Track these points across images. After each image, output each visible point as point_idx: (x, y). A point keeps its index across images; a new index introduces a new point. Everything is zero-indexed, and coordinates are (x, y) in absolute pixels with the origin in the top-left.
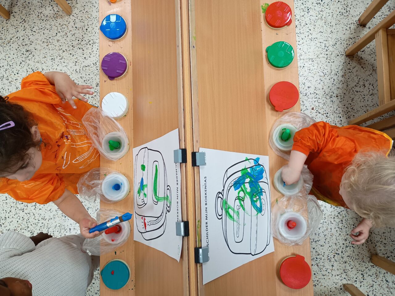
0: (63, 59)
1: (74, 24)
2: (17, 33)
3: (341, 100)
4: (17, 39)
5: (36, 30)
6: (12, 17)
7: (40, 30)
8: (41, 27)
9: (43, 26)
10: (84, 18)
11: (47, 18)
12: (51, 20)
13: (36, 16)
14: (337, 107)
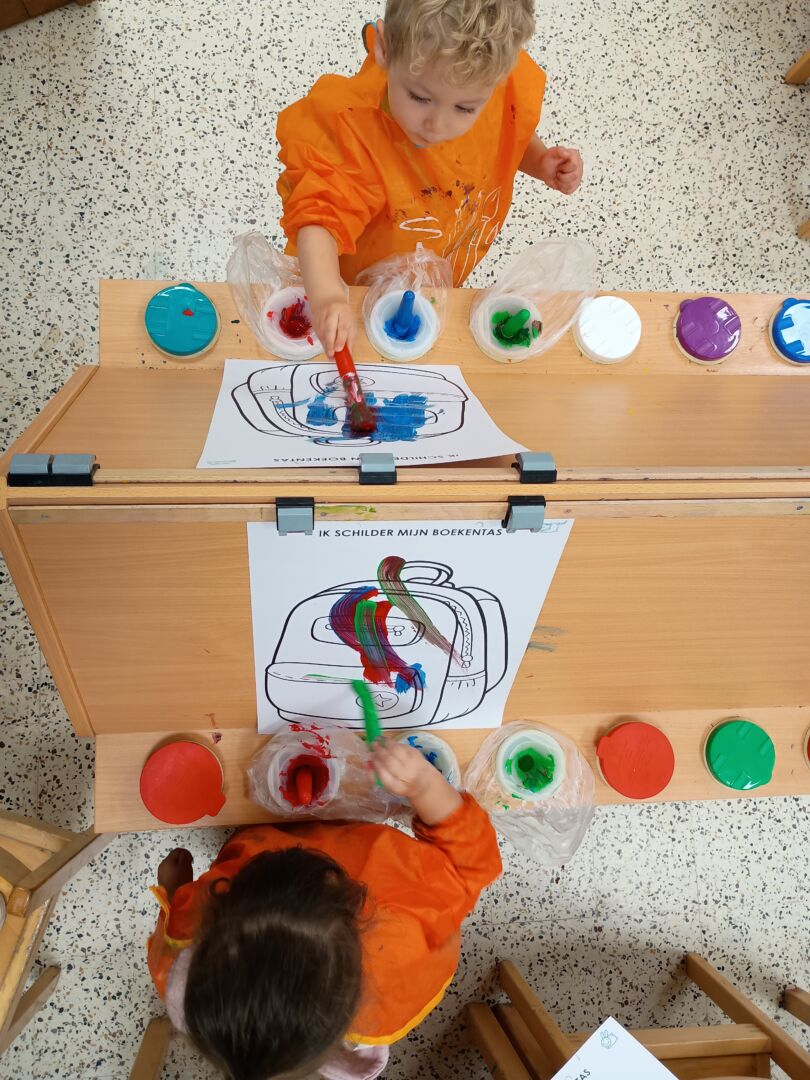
0: (686, 216)
1: (777, 246)
2: (752, 103)
3: (586, 939)
4: (736, 101)
5: (761, 151)
6: (792, 89)
7: (760, 160)
8: (766, 163)
9: (769, 168)
10: (790, 270)
11: (790, 178)
12: (785, 187)
13: (793, 151)
14: (568, 930)
